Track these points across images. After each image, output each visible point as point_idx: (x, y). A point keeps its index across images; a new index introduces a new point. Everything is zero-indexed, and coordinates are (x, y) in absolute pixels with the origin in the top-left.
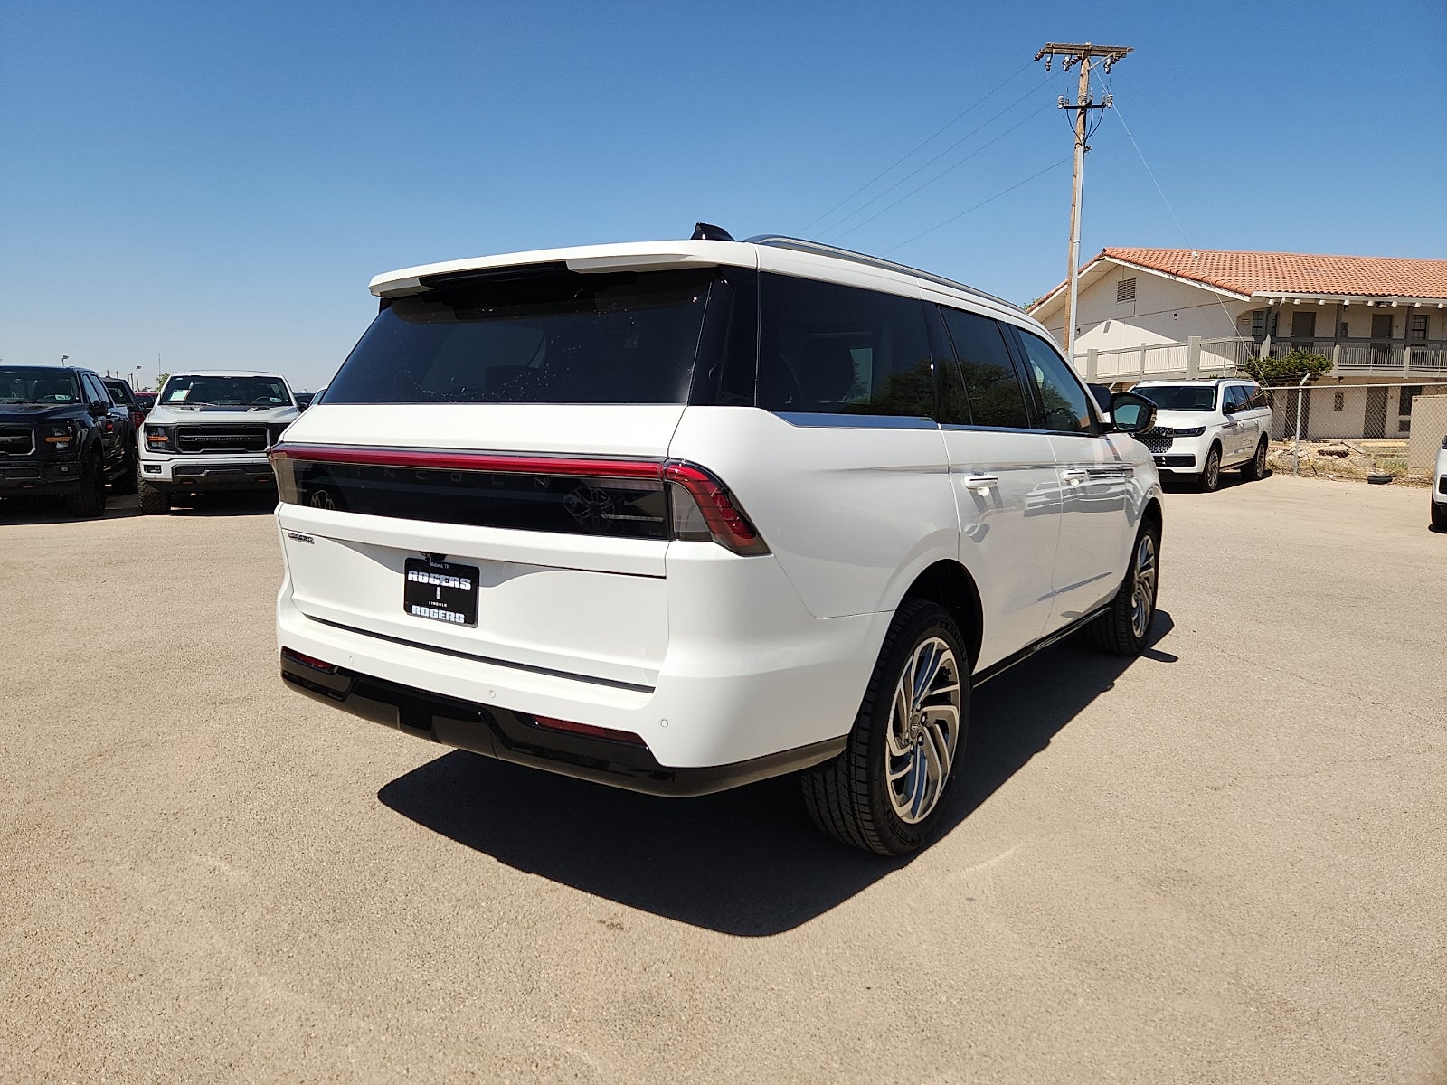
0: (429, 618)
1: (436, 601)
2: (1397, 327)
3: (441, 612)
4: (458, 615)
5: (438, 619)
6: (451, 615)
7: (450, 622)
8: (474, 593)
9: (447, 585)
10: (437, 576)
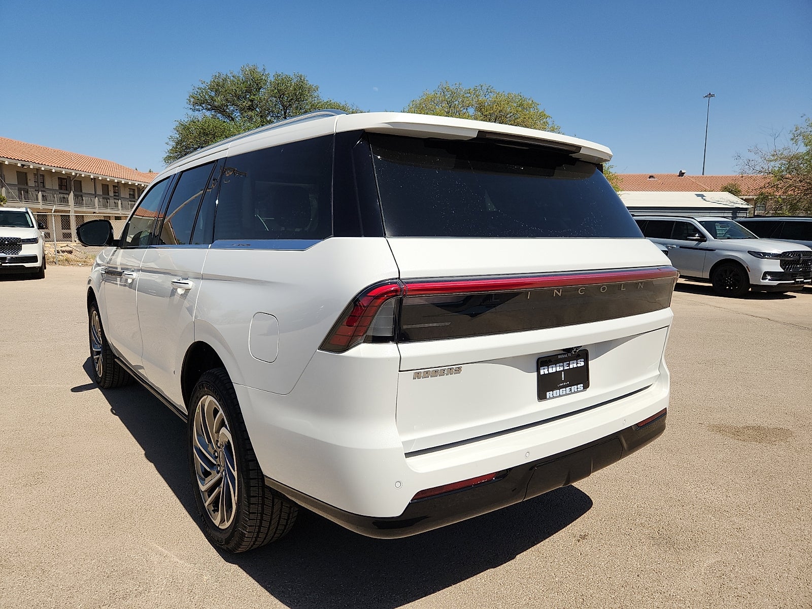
0: (560, 396)
1: (563, 382)
2: (30, 180)
3: (568, 388)
4: (579, 386)
5: (566, 395)
6: (574, 388)
7: (575, 392)
8: (586, 368)
9: (568, 368)
10: (562, 364)
